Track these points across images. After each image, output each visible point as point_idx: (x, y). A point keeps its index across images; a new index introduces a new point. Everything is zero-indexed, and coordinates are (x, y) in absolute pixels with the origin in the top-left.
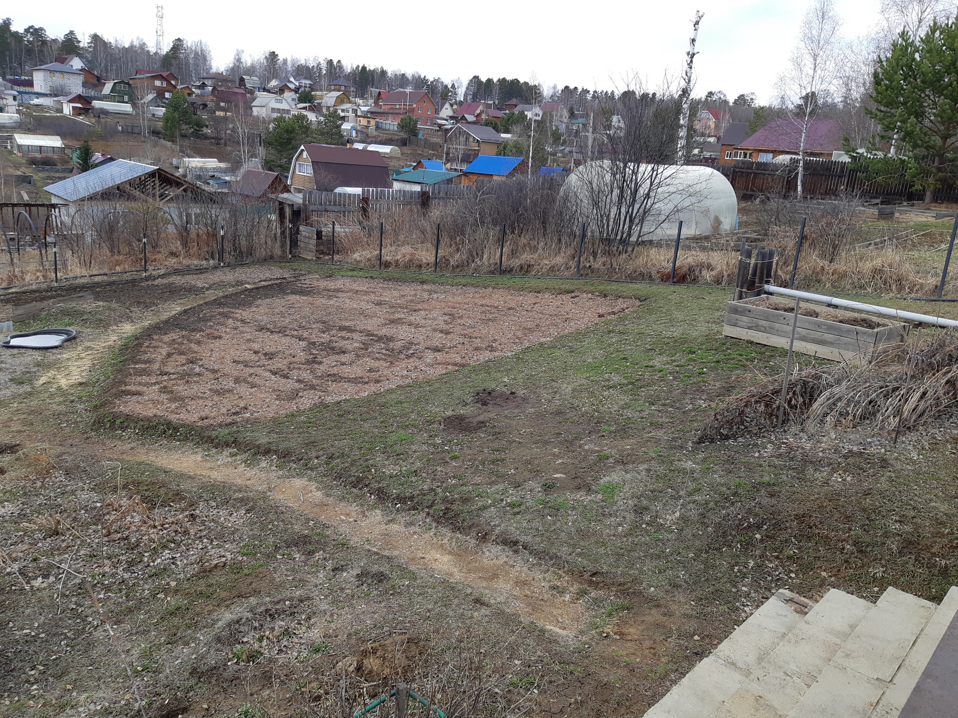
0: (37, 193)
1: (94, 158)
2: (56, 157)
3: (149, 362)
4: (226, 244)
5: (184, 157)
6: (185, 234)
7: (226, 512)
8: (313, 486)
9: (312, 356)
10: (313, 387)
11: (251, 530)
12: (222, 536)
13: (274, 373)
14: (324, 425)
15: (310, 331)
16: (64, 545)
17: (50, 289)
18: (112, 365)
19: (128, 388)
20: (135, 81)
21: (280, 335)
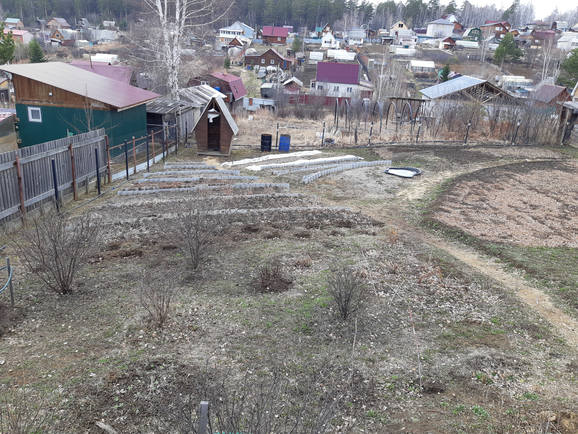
0: (415, 93)
1: (449, 75)
2: (429, 73)
3: (457, 195)
4: (519, 131)
5: (503, 75)
6: (494, 123)
7: (487, 294)
8: (547, 297)
9: (564, 214)
10: (560, 234)
11: (500, 310)
12: (481, 306)
13: (535, 219)
14: (563, 261)
15: (566, 196)
16: (397, 280)
17: (413, 146)
18: (437, 193)
19: (443, 207)
20: (484, 28)
21: (544, 195)
